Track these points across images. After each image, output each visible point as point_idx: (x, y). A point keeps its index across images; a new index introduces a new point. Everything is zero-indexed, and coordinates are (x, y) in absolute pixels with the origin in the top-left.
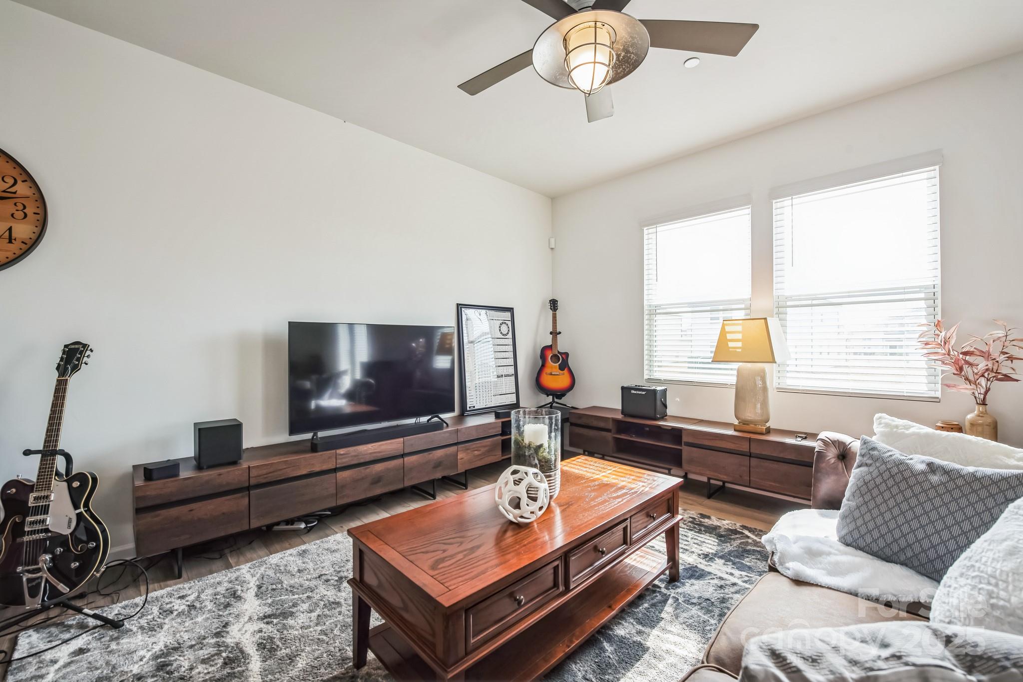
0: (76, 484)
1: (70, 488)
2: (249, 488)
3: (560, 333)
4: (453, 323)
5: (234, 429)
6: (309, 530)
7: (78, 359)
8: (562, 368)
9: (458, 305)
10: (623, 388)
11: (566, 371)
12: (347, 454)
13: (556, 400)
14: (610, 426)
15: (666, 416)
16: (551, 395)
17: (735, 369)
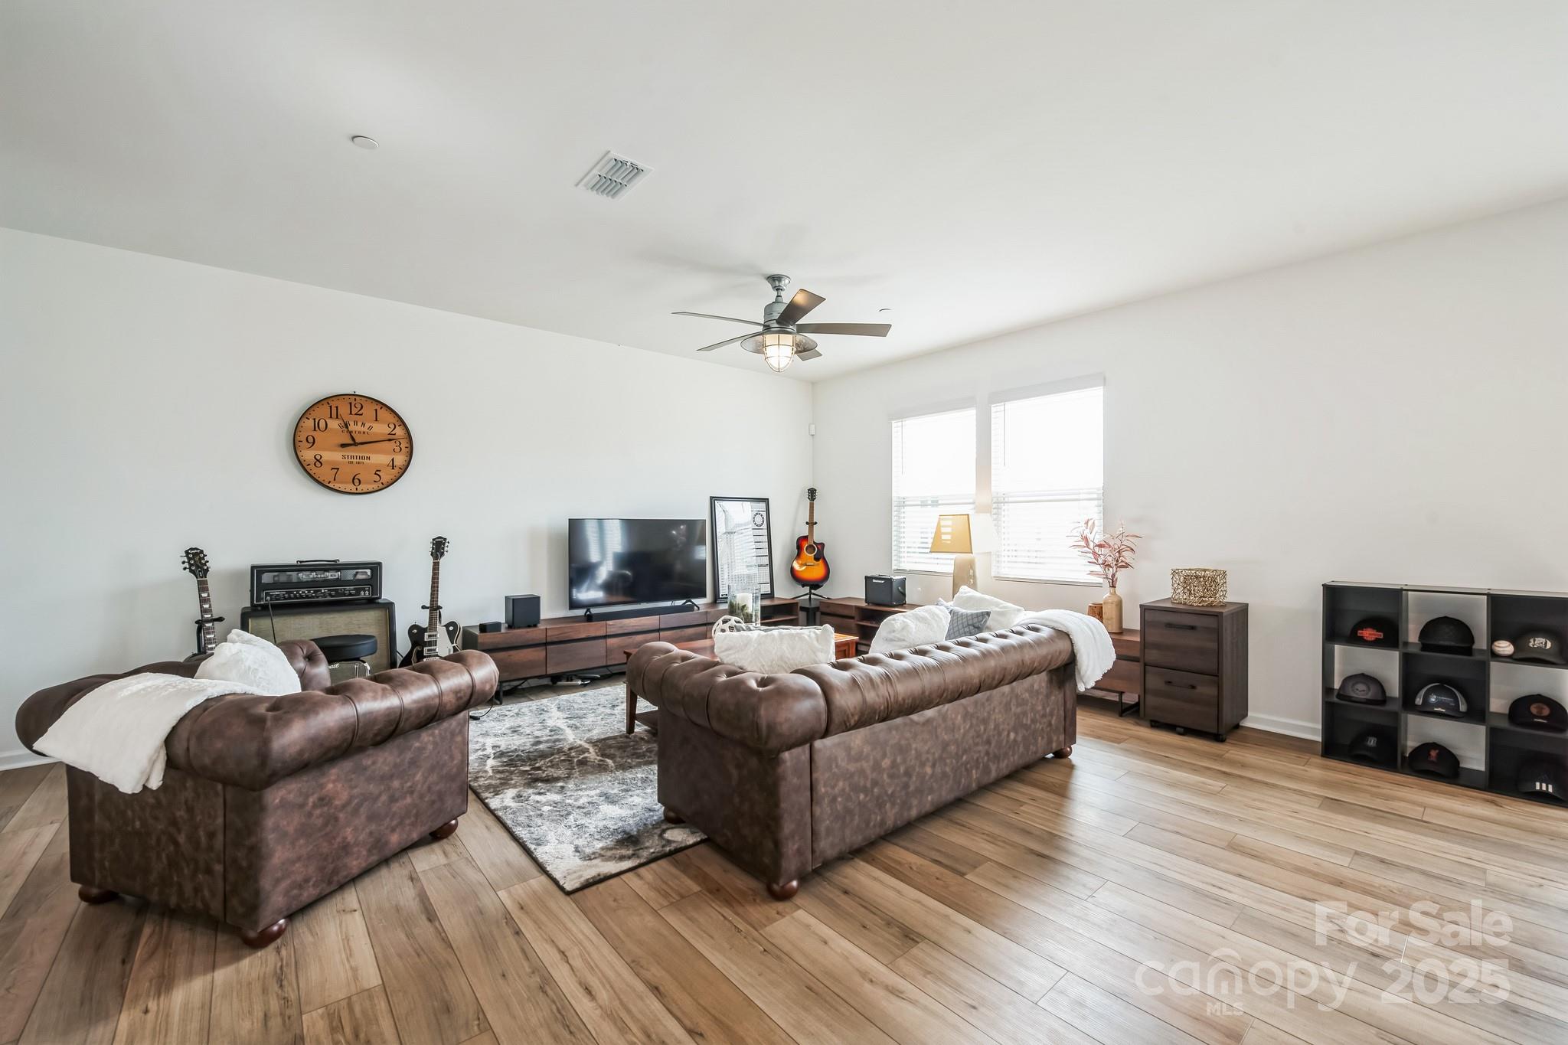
0: (451, 628)
1: (448, 631)
2: (546, 644)
3: (816, 523)
4: (706, 517)
5: (533, 602)
6: (584, 686)
7: (443, 549)
8: (817, 559)
9: (711, 498)
10: (866, 578)
11: (821, 561)
12: (615, 626)
13: (813, 591)
14: (853, 613)
15: (905, 604)
16: (807, 585)
17: (952, 559)
